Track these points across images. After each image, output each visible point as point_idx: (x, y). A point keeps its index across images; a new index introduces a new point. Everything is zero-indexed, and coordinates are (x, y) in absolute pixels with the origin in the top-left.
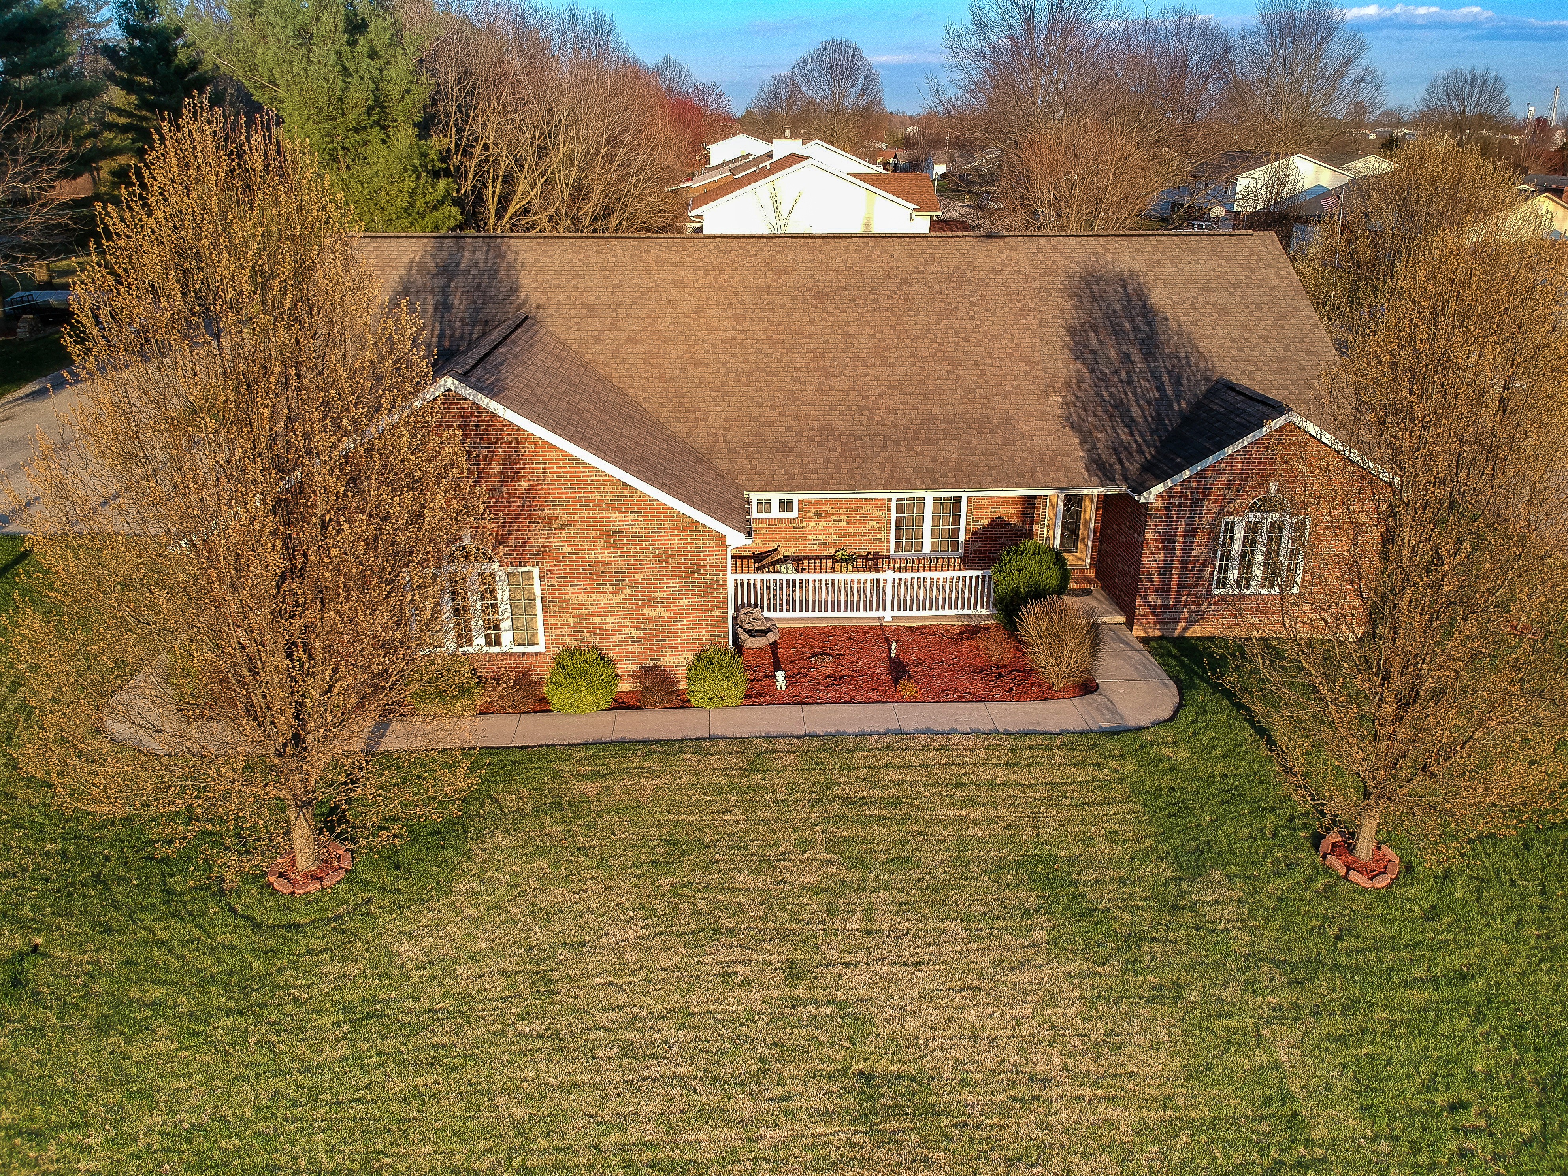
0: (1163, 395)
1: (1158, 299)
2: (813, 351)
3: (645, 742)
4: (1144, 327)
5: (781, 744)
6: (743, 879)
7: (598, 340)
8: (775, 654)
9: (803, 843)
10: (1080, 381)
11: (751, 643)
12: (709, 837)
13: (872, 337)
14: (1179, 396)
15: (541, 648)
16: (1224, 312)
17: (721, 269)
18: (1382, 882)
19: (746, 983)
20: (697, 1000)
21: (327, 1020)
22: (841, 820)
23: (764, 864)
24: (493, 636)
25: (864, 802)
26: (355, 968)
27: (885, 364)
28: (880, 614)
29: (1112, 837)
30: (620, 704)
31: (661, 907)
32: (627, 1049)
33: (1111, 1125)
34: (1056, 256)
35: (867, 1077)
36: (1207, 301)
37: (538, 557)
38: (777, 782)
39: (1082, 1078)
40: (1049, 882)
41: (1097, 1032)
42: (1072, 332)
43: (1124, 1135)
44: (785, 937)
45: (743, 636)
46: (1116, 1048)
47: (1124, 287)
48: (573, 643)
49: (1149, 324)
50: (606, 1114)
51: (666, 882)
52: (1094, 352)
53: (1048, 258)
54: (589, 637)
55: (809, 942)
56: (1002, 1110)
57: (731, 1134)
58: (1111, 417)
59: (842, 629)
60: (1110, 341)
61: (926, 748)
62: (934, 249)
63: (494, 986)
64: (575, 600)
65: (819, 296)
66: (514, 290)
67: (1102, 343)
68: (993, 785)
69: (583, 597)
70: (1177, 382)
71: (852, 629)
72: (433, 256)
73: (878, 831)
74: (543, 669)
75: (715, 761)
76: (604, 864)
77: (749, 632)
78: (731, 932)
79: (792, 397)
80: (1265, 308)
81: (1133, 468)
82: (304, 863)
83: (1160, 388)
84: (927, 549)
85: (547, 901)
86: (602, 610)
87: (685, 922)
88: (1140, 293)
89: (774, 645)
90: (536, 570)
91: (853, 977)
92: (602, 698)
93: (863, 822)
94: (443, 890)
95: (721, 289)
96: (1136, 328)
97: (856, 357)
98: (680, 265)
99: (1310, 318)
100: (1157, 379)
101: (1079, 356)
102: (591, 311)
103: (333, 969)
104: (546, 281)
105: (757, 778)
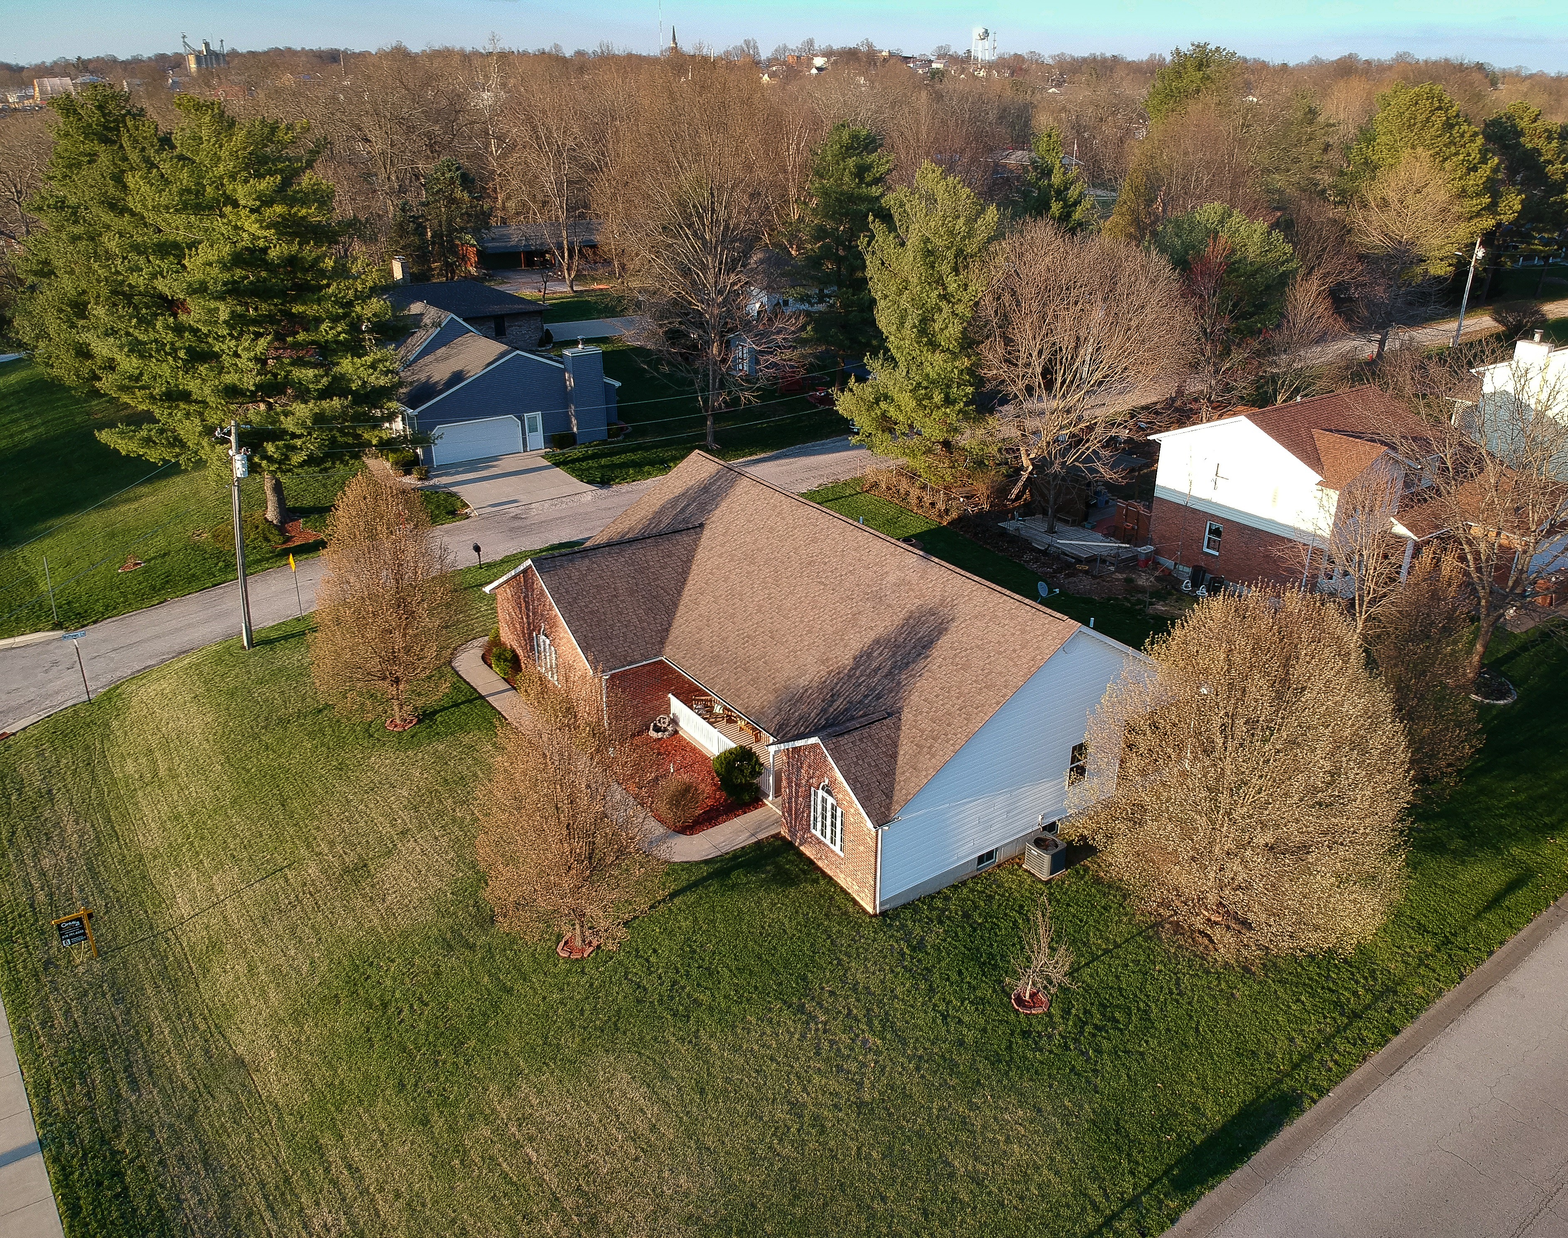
0: (862, 702)
2: (770, 594)
4: (913, 655)
7: (711, 549)
10: (838, 673)
13: (800, 598)
16: (966, 666)
17: (795, 528)
34: (939, 588)
36: (968, 655)
42: (877, 641)
47: (941, 624)
49: (919, 655)
52: (869, 658)
53: (934, 586)
58: (823, 700)
60: (885, 656)
65: (810, 562)
66: (715, 508)
67: (880, 654)
70: (878, 698)
72: (711, 478)
76: (438, 772)
77: (657, 728)
79: (733, 615)
80: (991, 676)
83: (866, 697)
85: (412, 771)
88: (941, 633)
95: (781, 541)
96: (907, 654)
97: (780, 607)
98: (784, 519)
100: (873, 690)
102: (726, 533)
104: (731, 508)
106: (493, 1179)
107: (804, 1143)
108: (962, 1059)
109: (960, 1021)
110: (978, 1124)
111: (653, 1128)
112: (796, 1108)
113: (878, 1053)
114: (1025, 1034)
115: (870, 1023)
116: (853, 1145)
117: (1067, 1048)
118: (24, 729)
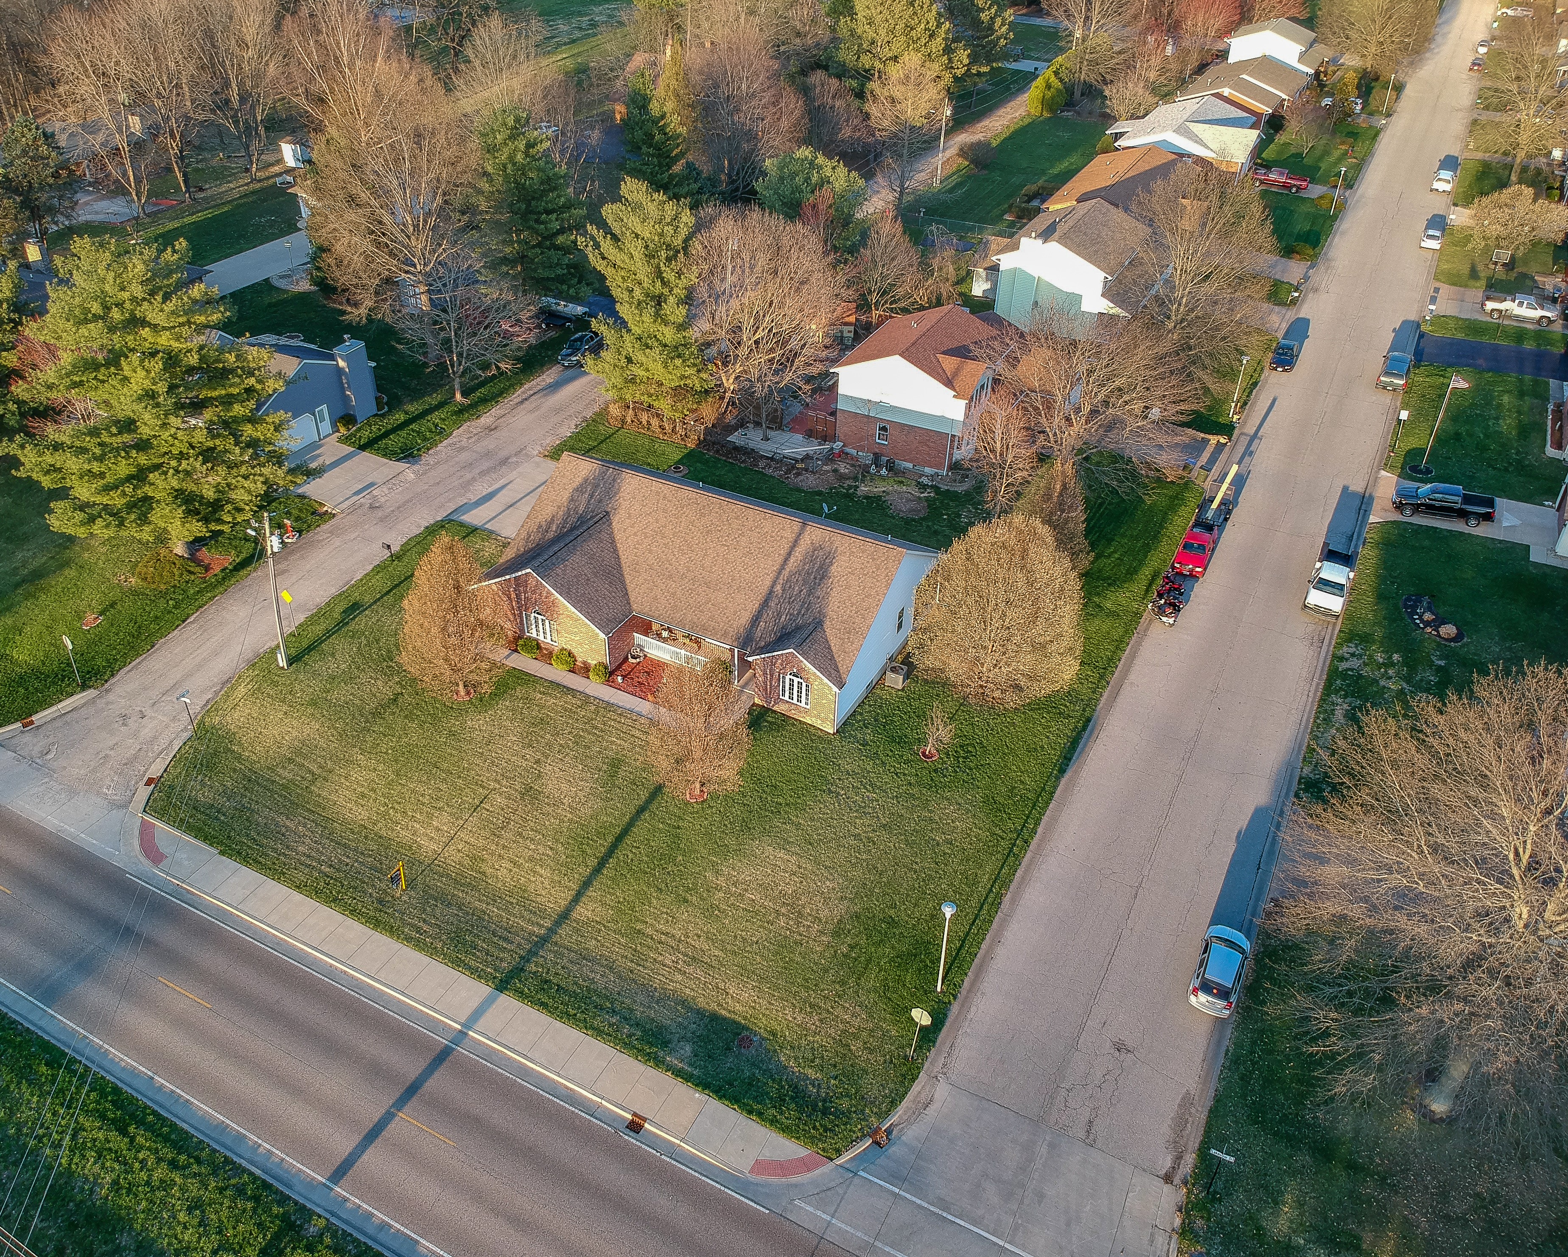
3: (568, 688)
7: (625, 530)
11: (631, 660)
15: (557, 644)
24: (545, 637)
29: (643, 762)
30: (572, 670)
31: (525, 735)
33: (565, 816)
35: (531, 788)
39: (570, 807)
40: (613, 766)
41: (584, 800)
43: (566, 819)
45: (630, 657)
46: (583, 805)
48: (564, 647)
54: (569, 646)
59: (666, 664)
64: (565, 635)
69: (567, 635)
75: (574, 701)
76: (522, 719)
77: (633, 657)
82: (462, 693)
86: (572, 640)
90: (555, 623)
94: (486, 712)
102: (629, 517)
103: (453, 721)
104: (623, 497)
106: (741, 913)
107: (870, 851)
108: (915, 791)
109: (905, 774)
110: (937, 818)
111: (800, 867)
112: (857, 837)
113: (877, 801)
114: (936, 771)
115: (865, 788)
116: (891, 845)
117: (956, 772)
118: (165, 770)
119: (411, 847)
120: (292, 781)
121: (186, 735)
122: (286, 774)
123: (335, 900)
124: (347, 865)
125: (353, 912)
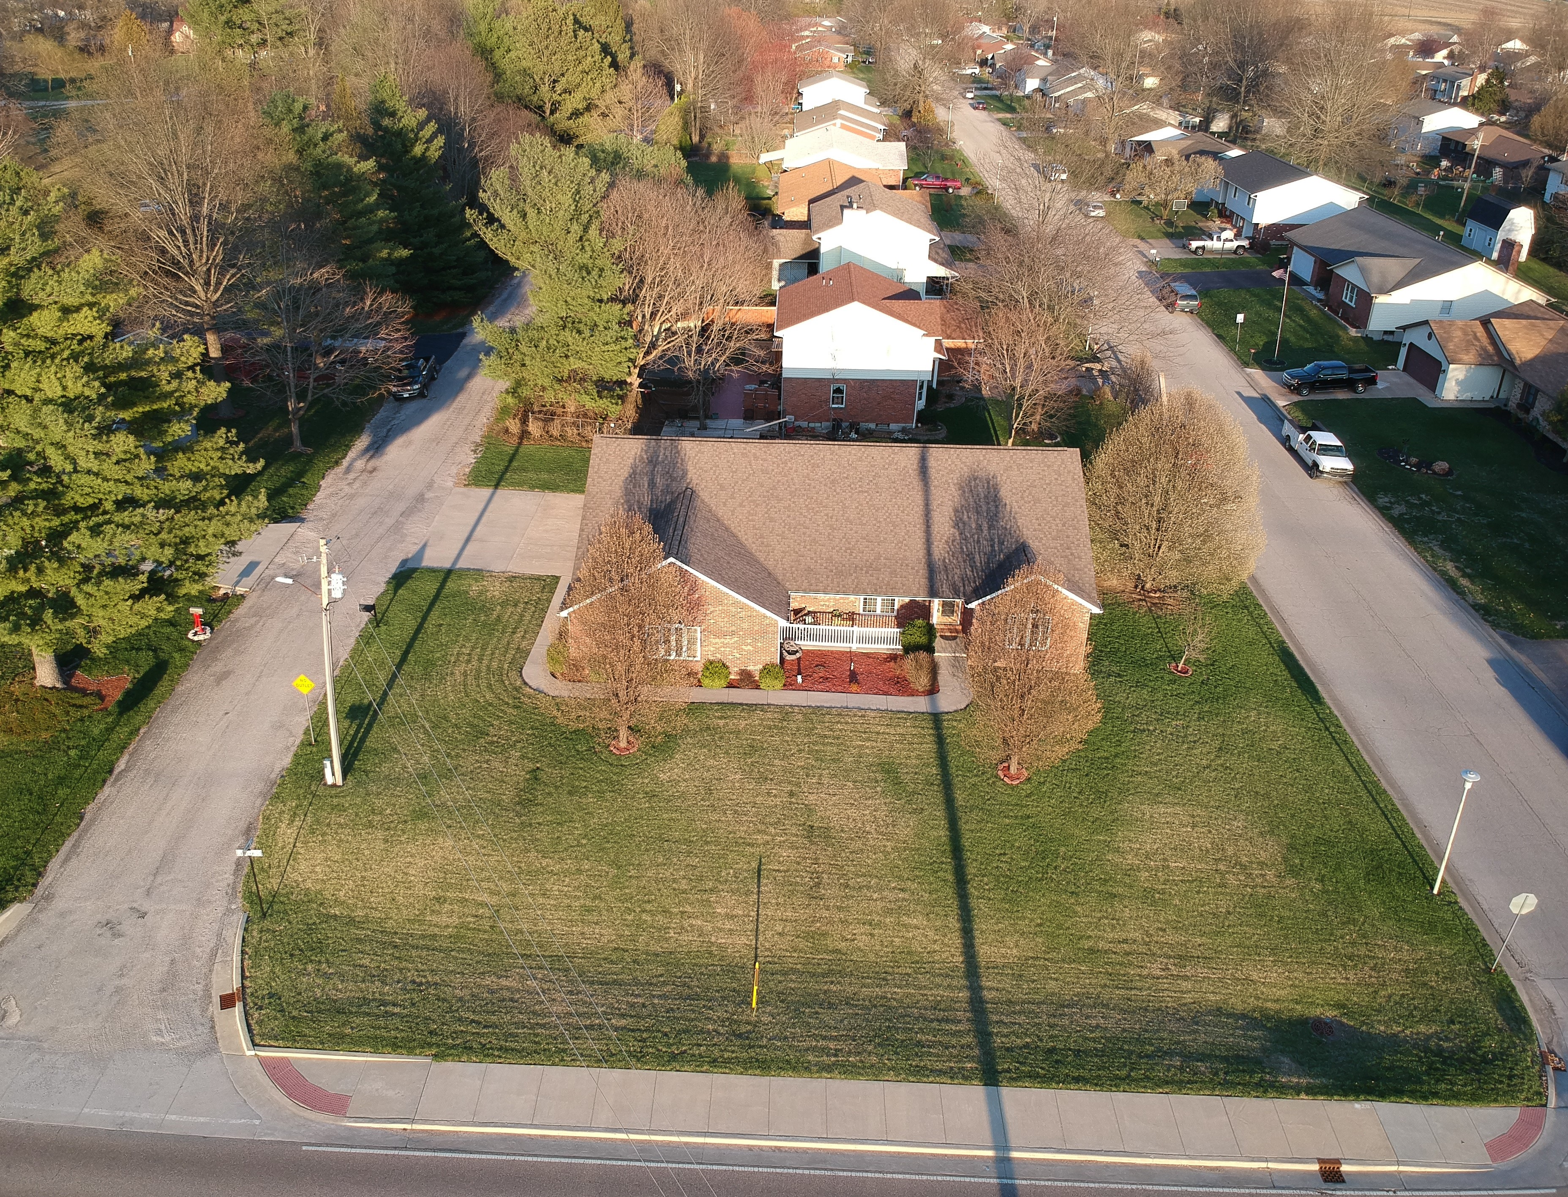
0: (993, 550)
1: (1005, 493)
2: (827, 515)
3: (741, 704)
4: (993, 509)
5: (796, 710)
6: (777, 762)
7: (725, 504)
8: (799, 663)
9: (800, 751)
10: (953, 541)
11: (789, 658)
12: (765, 745)
13: (857, 508)
14: (1001, 551)
15: (698, 659)
16: (1037, 501)
17: (785, 463)
18: (1015, 783)
19: (775, 796)
20: (759, 800)
21: (641, 796)
22: (815, 743)
23: (785, 757)
24: (679, 654)
25: (826, 736)
26: (646, 781)
27: (862, 524)
28: (850, 645)
29: (918, 757)
30: (731, 685)
31: (747, 769)
32: (736, 812)
33: (885, 846)
34: (958, 462)
35: (812, 827)
36: (1030, 494)
37: (700, 624)
38: (793, 726)
39: (881, 833)
40: (888, 772)
41: (891, 820)
42: (956, 511)
43: (889, 849)
44: (790, 783)
45: (785, 654)
46: (894, 826)
47: (988, 483)
48: (711, 658)
49: (997, 507)
50: (730, 829)
51: (749, 761)
52: (964, 523)
53: (953, 463)
54: (719, 656)
55: (798, 785)
56: (852, 839)
57: (769, 838)
58: (964, 561)
59: (832, 652)
60: (974, 517)
61: (855, 716)
62: (895, 454)
63: (693, 790)
64: (714, 641)
65: (833, 482)
66: (685, 474)
67: (969, 517)
68: (878, 733)
69: (717, 640)
70: (1001, 543)
71: (837, 652)
72: (646, 452)
73: (829, 748)
74: (699, 668)
75: (769, 715)
76: (727, 753)
77: (789, 653)
78: (771, 780)
79: (814, 541)
80: (1060, 499)
81: (969, 589)
82: (623, 744)
83: (992, 546)
84: (878, 612)
85: (708, 764)
86: (725, 645)
87: (755, 775)
88: (996, 488)
89: (799, 659)
90: (699, 629)
91: (811, 797)
92: (724, 683)
93: (824, 744)
94: (672, 758)
95: (785, 476)
96: (988, 510)
97: (847, 520)
98: (765, 460)
99: (1081, 506)
100: (992, 540)
101: (956, 525)
102: (722, 488)
103: (640, 780)
104: (701, 468)
105: (785, 723)
106: (1183, 886)
108: (1209, 707)
109: (1184, 695)
111: (1192, 816)
114: (1203, 684)
118: (243, 977)
119: (710, 953)
120: (463, 926)
121: (239, 919)
122: (444, 920)
123: (673, 1057)
124: (644, 1006)
125: (714, 1062)
